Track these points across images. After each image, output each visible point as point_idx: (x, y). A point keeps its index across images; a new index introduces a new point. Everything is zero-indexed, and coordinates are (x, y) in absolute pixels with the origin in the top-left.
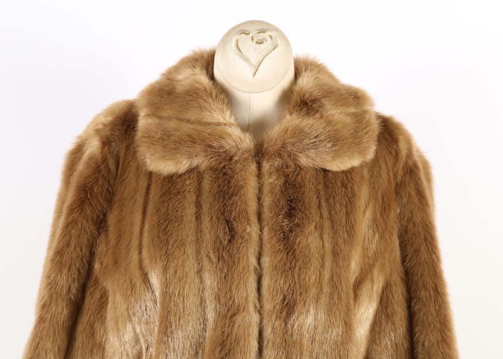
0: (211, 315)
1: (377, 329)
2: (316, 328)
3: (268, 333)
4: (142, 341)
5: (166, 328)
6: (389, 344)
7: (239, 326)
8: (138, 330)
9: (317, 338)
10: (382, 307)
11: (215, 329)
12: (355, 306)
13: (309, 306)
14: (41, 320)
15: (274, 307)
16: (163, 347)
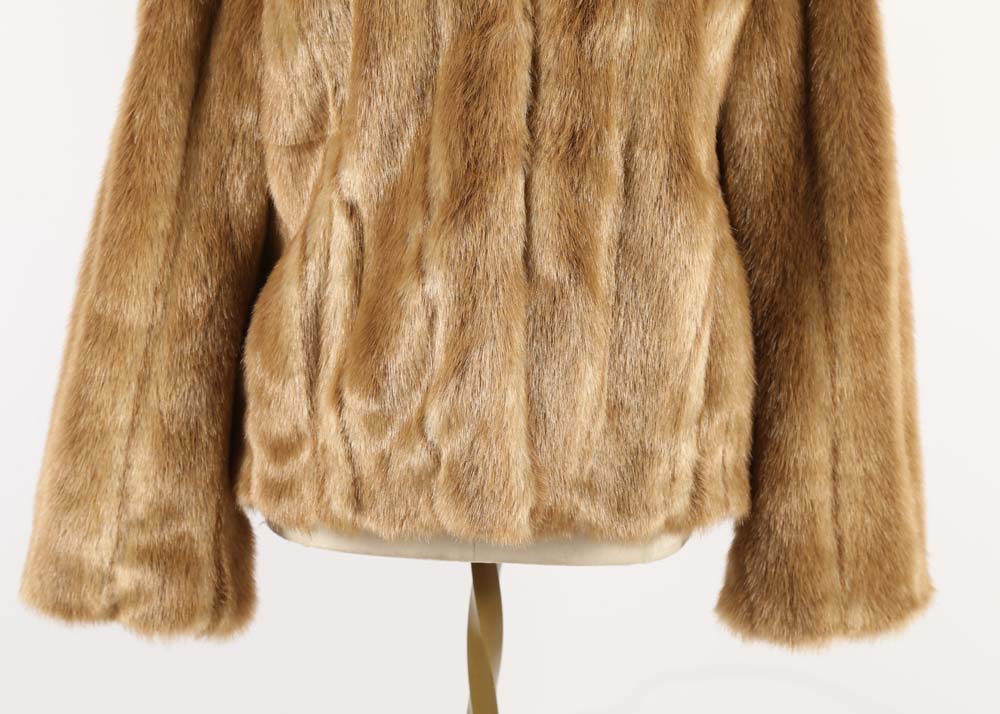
0: (446, 29)
1: (746, 52)
2: (634, 48)
3: (548, 58)
4: (326, 75)
5: (367, 53)
6: (767, 78)
7: (497, 46)
8: (318, 56)
9: (637, 67)
10: (756, 11)
11: (454, 53)
12: (705, 8)
13: (623, 9)
14: (146, 38)
15: (560, 11)
16: (362, 86)
